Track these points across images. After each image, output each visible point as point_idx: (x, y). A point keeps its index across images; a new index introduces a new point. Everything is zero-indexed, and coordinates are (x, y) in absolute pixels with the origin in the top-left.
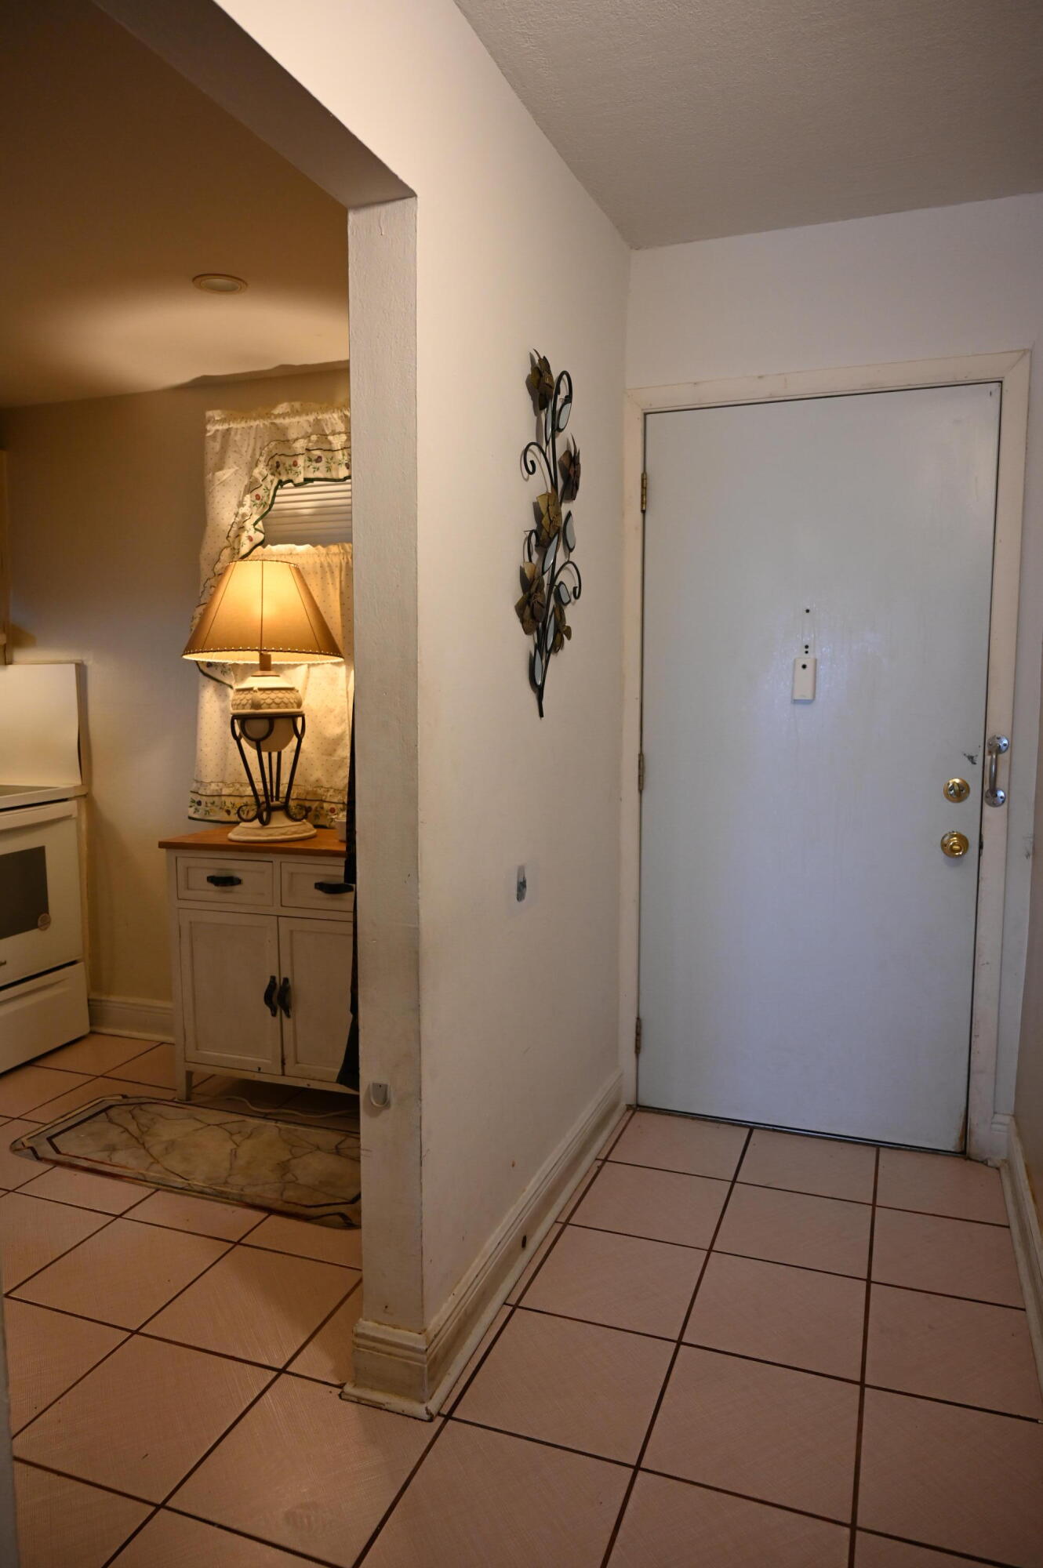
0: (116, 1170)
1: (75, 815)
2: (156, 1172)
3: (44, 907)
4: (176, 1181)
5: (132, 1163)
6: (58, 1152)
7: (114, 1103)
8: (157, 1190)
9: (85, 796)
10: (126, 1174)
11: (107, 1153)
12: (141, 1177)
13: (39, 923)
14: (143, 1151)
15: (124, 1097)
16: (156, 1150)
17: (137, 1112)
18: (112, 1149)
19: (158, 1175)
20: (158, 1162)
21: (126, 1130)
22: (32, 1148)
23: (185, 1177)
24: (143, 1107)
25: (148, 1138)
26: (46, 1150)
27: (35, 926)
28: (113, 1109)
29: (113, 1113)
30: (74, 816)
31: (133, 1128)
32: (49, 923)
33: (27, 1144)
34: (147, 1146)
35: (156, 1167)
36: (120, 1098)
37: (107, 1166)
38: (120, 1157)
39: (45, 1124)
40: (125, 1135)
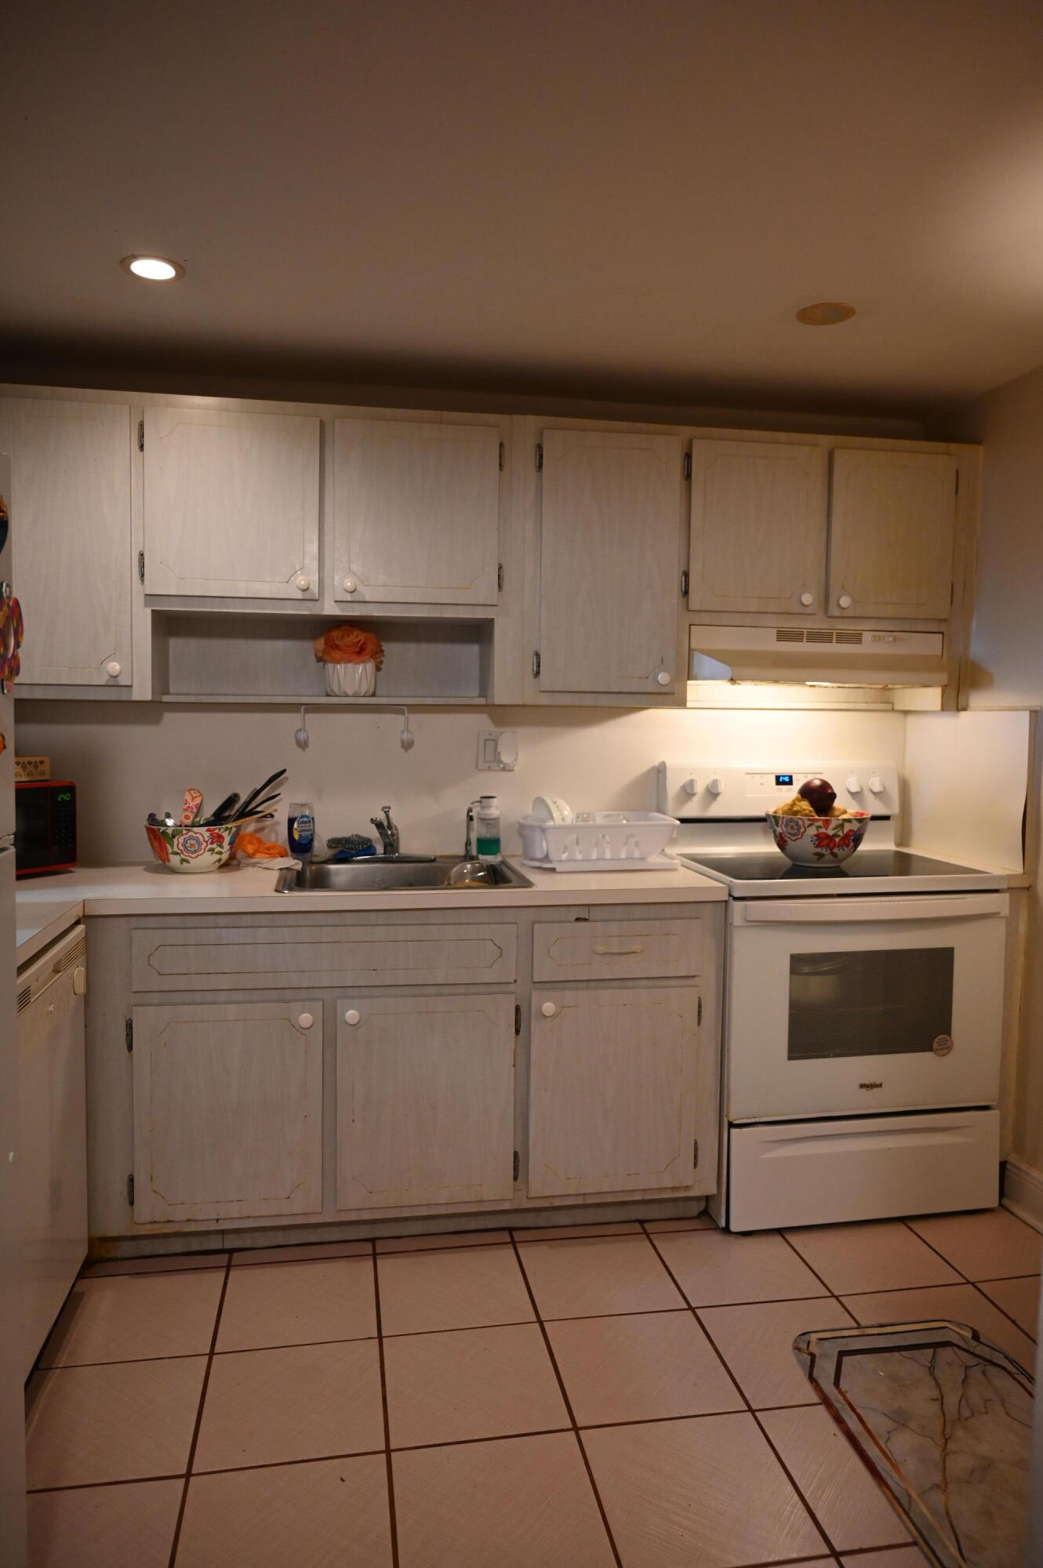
0: (882, 1465)
1: (1006, 912)
2: (929, 1509)
3: (946, 1028)
4: (945, 1547)
5: (911, 1466)
6: (837, 1383)
7: (955, 1339)
8: (915, 1543)
9: (1028, 889)
10: (889, 1481)
11: (889, 1424)
12: (904, 1501)
13: (935, 1046)
14: (937, 1454)
15: (976, 1336)
16: (960, 1463)
17: (976, 1373)
18: (901, 1419)
19: (928, 1514)
20: (945, 1491)
21: (941, 1399)
22: (813, 1356)
23: (964, 1552)
24: (992, 1371)
25: (959, 1433)
26: (826, 1370)
27: (928, 1048)
28: (949, 1349)
29: (945, 1354)
30: (1002, 915)
31: (952, 1400)
32: (949, 1048)
33: (814, 1349)
34: (951, 1446)
35: (937, 1498)
36: (968, 1334)
37: (877, 1449)
38: (902, 1444)
39: (859, 1326)
40: (935, 1407)
